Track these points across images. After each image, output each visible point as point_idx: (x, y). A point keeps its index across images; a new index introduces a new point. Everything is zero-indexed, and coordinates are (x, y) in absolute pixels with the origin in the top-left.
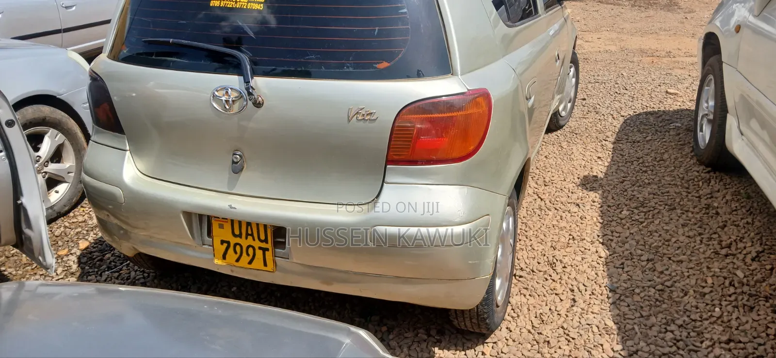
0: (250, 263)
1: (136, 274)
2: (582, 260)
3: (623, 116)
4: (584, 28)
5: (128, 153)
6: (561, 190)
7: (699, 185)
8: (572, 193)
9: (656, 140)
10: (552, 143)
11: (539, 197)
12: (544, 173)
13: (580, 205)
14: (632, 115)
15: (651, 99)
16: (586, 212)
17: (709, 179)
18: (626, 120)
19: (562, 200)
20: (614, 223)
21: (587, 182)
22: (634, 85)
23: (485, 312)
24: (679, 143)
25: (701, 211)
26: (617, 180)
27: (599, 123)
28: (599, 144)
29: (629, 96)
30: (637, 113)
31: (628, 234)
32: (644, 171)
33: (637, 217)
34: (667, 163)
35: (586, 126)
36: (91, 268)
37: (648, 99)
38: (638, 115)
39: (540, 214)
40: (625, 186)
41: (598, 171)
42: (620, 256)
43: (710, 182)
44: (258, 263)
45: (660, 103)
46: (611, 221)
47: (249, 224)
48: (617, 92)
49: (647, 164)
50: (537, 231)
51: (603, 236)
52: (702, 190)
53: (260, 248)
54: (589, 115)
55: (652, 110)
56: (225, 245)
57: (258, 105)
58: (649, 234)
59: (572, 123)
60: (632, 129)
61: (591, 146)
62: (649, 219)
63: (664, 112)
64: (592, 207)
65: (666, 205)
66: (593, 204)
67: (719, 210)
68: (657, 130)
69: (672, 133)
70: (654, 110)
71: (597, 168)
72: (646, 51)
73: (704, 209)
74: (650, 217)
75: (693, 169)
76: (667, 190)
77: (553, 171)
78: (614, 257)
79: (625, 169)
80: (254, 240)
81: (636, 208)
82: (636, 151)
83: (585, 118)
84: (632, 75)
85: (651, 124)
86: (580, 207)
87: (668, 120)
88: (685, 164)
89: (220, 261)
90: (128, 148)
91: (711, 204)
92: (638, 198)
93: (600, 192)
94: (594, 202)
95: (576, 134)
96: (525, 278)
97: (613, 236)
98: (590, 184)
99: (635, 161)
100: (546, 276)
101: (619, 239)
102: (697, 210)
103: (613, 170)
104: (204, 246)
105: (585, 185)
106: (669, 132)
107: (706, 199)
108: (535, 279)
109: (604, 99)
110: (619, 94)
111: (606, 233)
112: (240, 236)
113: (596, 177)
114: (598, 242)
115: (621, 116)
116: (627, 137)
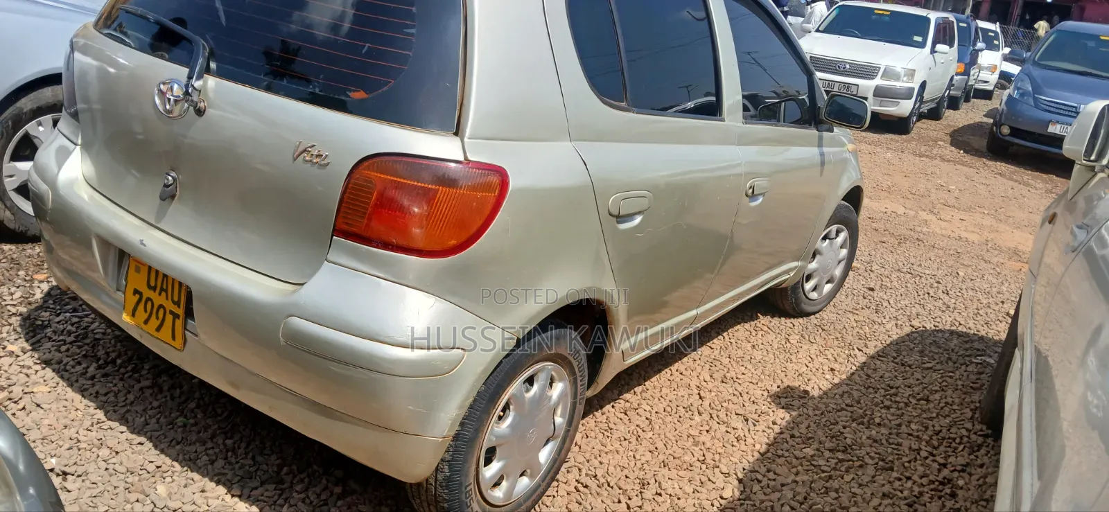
0: (158, 329)
1: (99, 326)
2: (694, 492)
3: (913, 327)
4: (952, 201)
5: (78, 148)
6: (741, 394)
7: (956, 448)
8: (754, 402)
9: (940, 370)
10: (777, 331)
11: (699, 394)
12: (734, 365)
13: (750, 422)
14: (928, 328)
15: (974, 316)
16: (752, 433)
17: (980, 447)
18: (912, 332)
19: (731, 406)
20: (780, 461)
21: (785, 395)
22: (964, 291)
23: (445, 499)
24: (972, 385)
25: (929, 485)
26: (835, 407)
27: (870, 325)
28: (847, 352)
29: (944, 303)
30: (937, 328)
31: (789, 480)
32: (885, 406)
33: (822, 462)
34: (931, 405)
35: (846, 325)
36: (55, 303)
37: (971, 315)
38: (938, 330)
39: (682, 415)
40: (839, 417)
41: (816, 386)
42: (755, 505)
43: (978, 451)
44: (166, 333)
45: (985, 326)
46: (779, 457)
47: (165, 276)
48: (928, 294)
49: (898, 399)
50: (659, 434)
51: (751, 472)
52: (957, 457)
53: (172, 313)
54: (863, 310)
55: (965, 330)
56: (137, 296)
57: (200, 112)
58: (822, 491)
59: (828, 315)
60: (912, 346)
61: (833, 352)
62: (841, 471)
63: (982, 338)
64: (766, 430)
65: (883, 460)
66: (771, 426)
67: (960, 493)
68: (950, 359)
69: (970, 368)
70: (969, 331)
71: (818, 381)
72: (1020, 254)
73: (937, 483)
74: (843, 469)
75: (965, 426)
76: (900, 440)
77: (748, 367)
78: (742, 505)
79: (856, 394)
80: (167, 299)
81: (830, 451)
82: (896, 377)
83: (854, 313)
84: (973, 278)
85: (947, 348)
86: (747, 424)
87: (978, 350)
88: (958, 415)
89: (128, 317)
90: (79, 142)
91: (955, 479)
92: (845, 438)
93: (794, 413)
94: (774, 423)
95: (823, 330)
96: (590, 490)
97: (764, 476)
98: (788, 399)
99: (882, 388)
100: (622, 497)
101: (772, 483)
102: (924, 481)
103: (840, 391)
104: (118, 292)
105: (780, 398)
106: (967, 366)
107: (952, 471)
108: (602, 495)
109: (903, 297)
110: (932, 297)
111: (757, 468)
112: (154, 289)
113: (806, 392)
114: (734, 476)
115: (911, 325)
116: (895, 355)
